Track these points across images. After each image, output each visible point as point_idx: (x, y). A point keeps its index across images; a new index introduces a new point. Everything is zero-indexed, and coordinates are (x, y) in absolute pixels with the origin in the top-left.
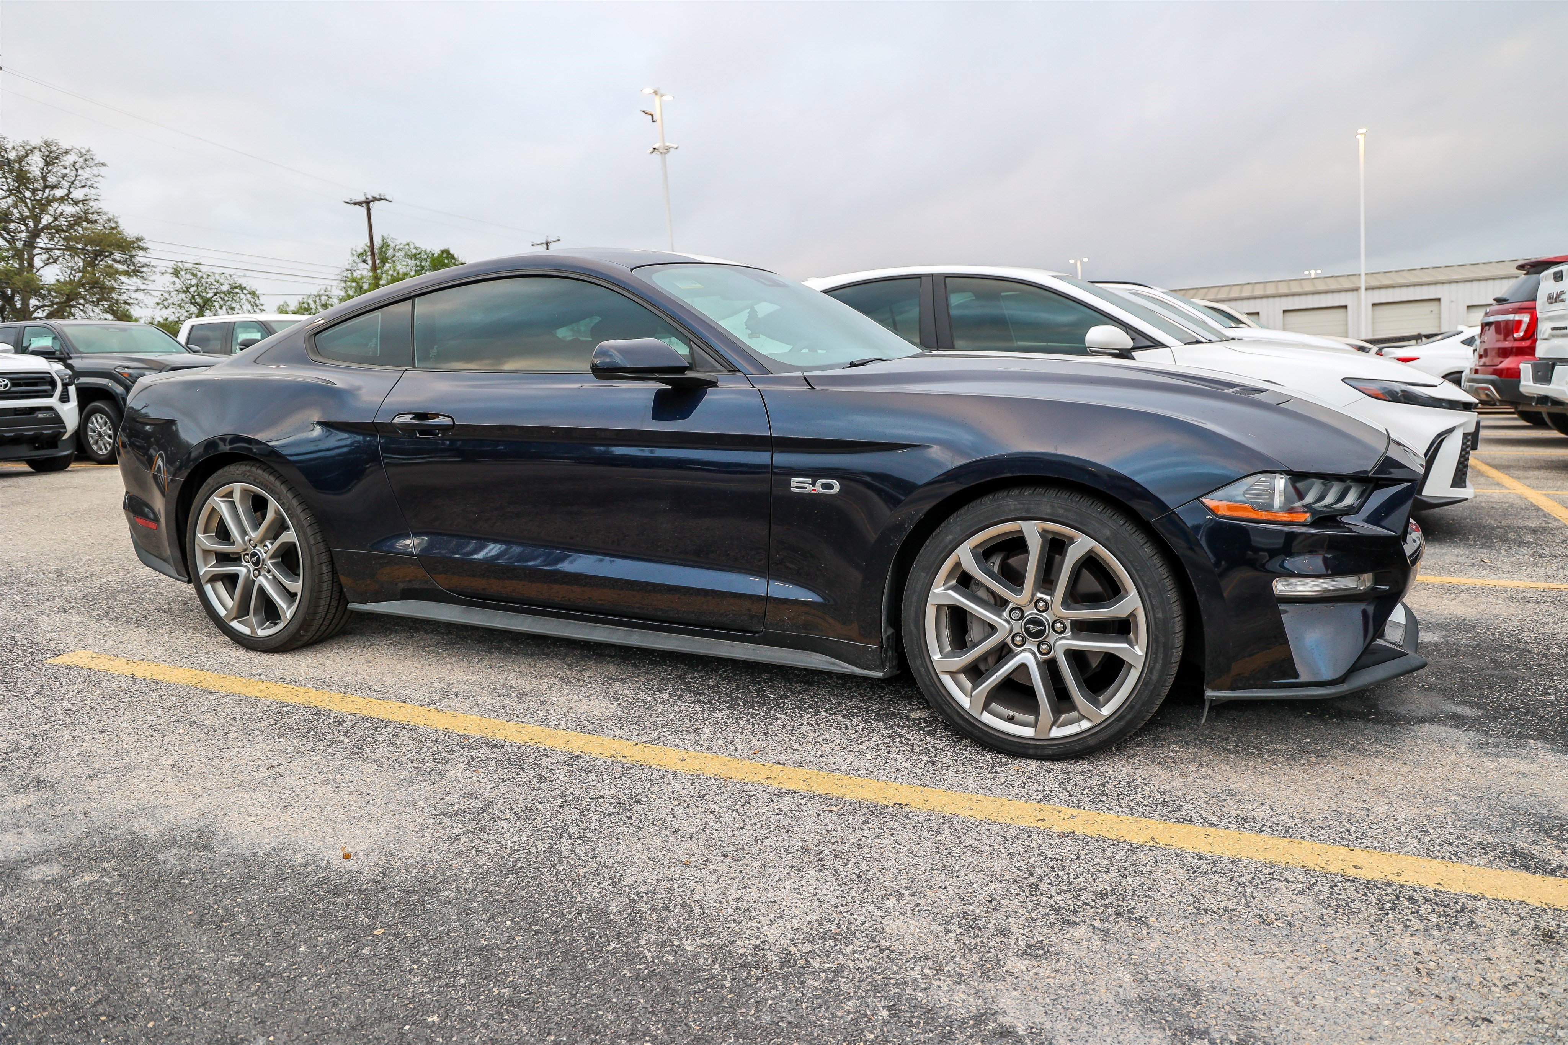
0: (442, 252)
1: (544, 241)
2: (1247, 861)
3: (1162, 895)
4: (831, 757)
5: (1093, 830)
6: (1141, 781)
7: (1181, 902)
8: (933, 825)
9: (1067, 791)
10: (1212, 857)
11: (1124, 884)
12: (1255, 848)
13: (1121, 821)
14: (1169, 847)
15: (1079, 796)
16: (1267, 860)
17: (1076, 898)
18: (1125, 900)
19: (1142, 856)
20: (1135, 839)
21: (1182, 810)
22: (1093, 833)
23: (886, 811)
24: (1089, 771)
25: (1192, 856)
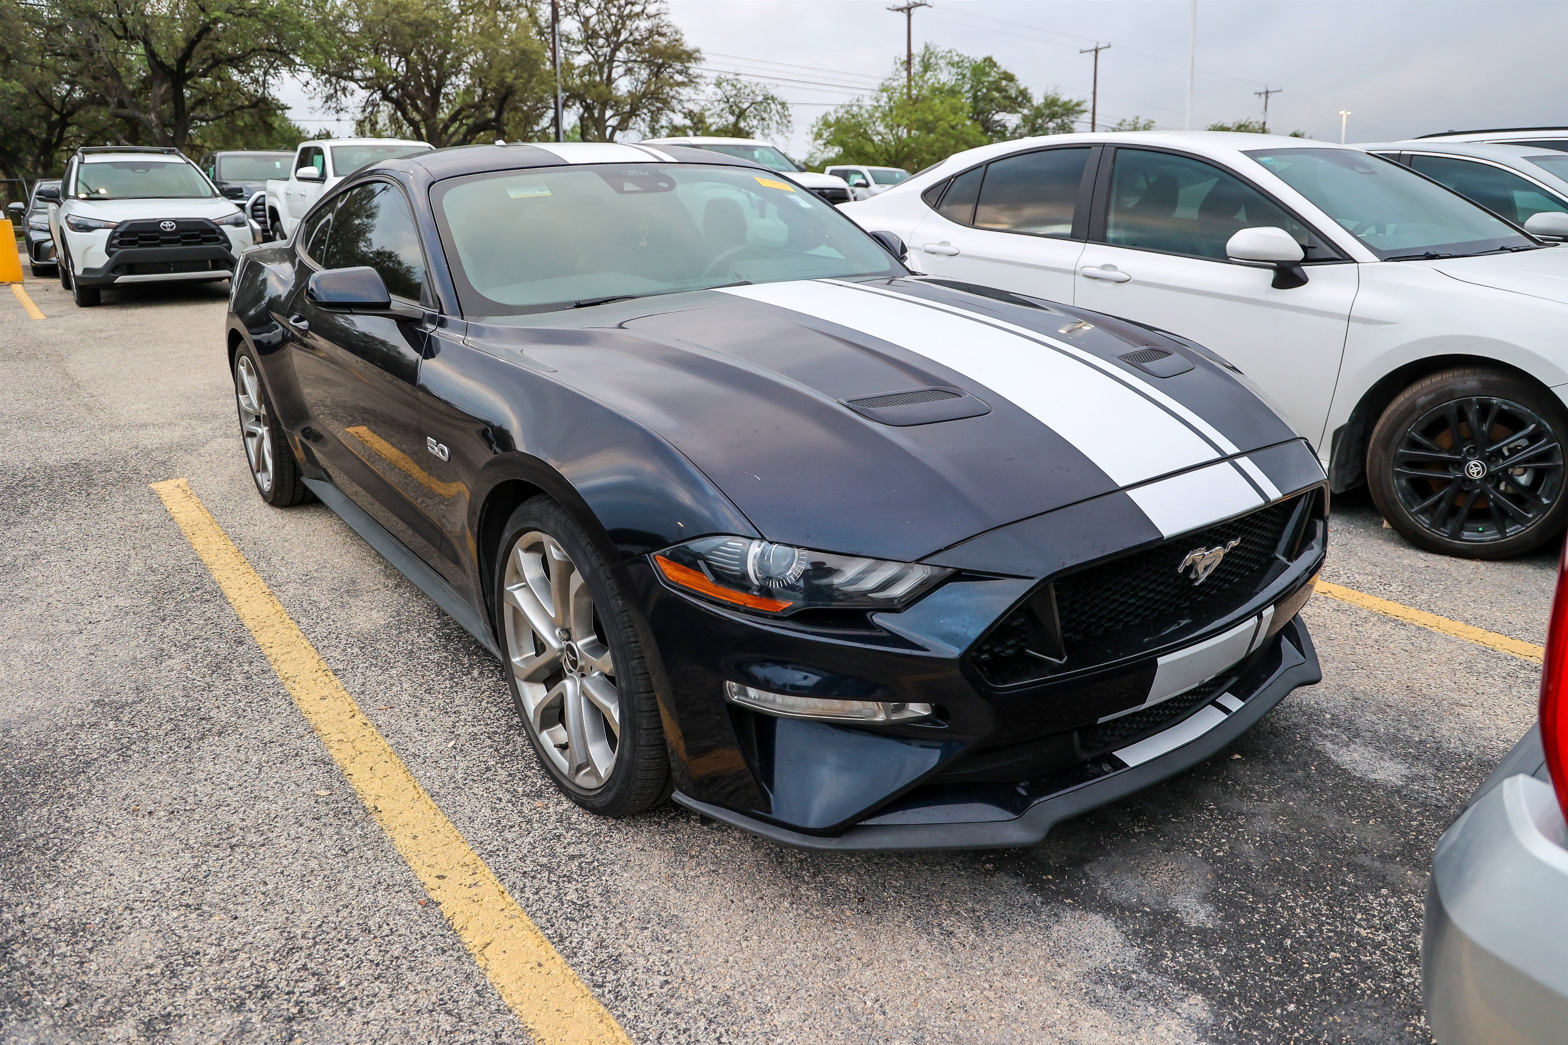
0: (985, 60)
1: (1094, 47)
2: (511, 1017)
3: (365, 1016)
4: (426, 734)
5: (457, 910)
6: (616, 868)
7: (361, 1035)
8: (355, 844)
9: (529, 852)
10: (493, 994)
11: (360, 987)
12: (551, 1004)
13: (502, 910)
14: (481, 963)
15: (528, 862)
16: (530, 1026)
17: (297, 981)
18: (325, 1006)
19: (437, 962)
20: (471, 939)
21: (581, 922)
22: (452, 912)
23: (354, 812)
24: (596, 834)
25: (477, 985)
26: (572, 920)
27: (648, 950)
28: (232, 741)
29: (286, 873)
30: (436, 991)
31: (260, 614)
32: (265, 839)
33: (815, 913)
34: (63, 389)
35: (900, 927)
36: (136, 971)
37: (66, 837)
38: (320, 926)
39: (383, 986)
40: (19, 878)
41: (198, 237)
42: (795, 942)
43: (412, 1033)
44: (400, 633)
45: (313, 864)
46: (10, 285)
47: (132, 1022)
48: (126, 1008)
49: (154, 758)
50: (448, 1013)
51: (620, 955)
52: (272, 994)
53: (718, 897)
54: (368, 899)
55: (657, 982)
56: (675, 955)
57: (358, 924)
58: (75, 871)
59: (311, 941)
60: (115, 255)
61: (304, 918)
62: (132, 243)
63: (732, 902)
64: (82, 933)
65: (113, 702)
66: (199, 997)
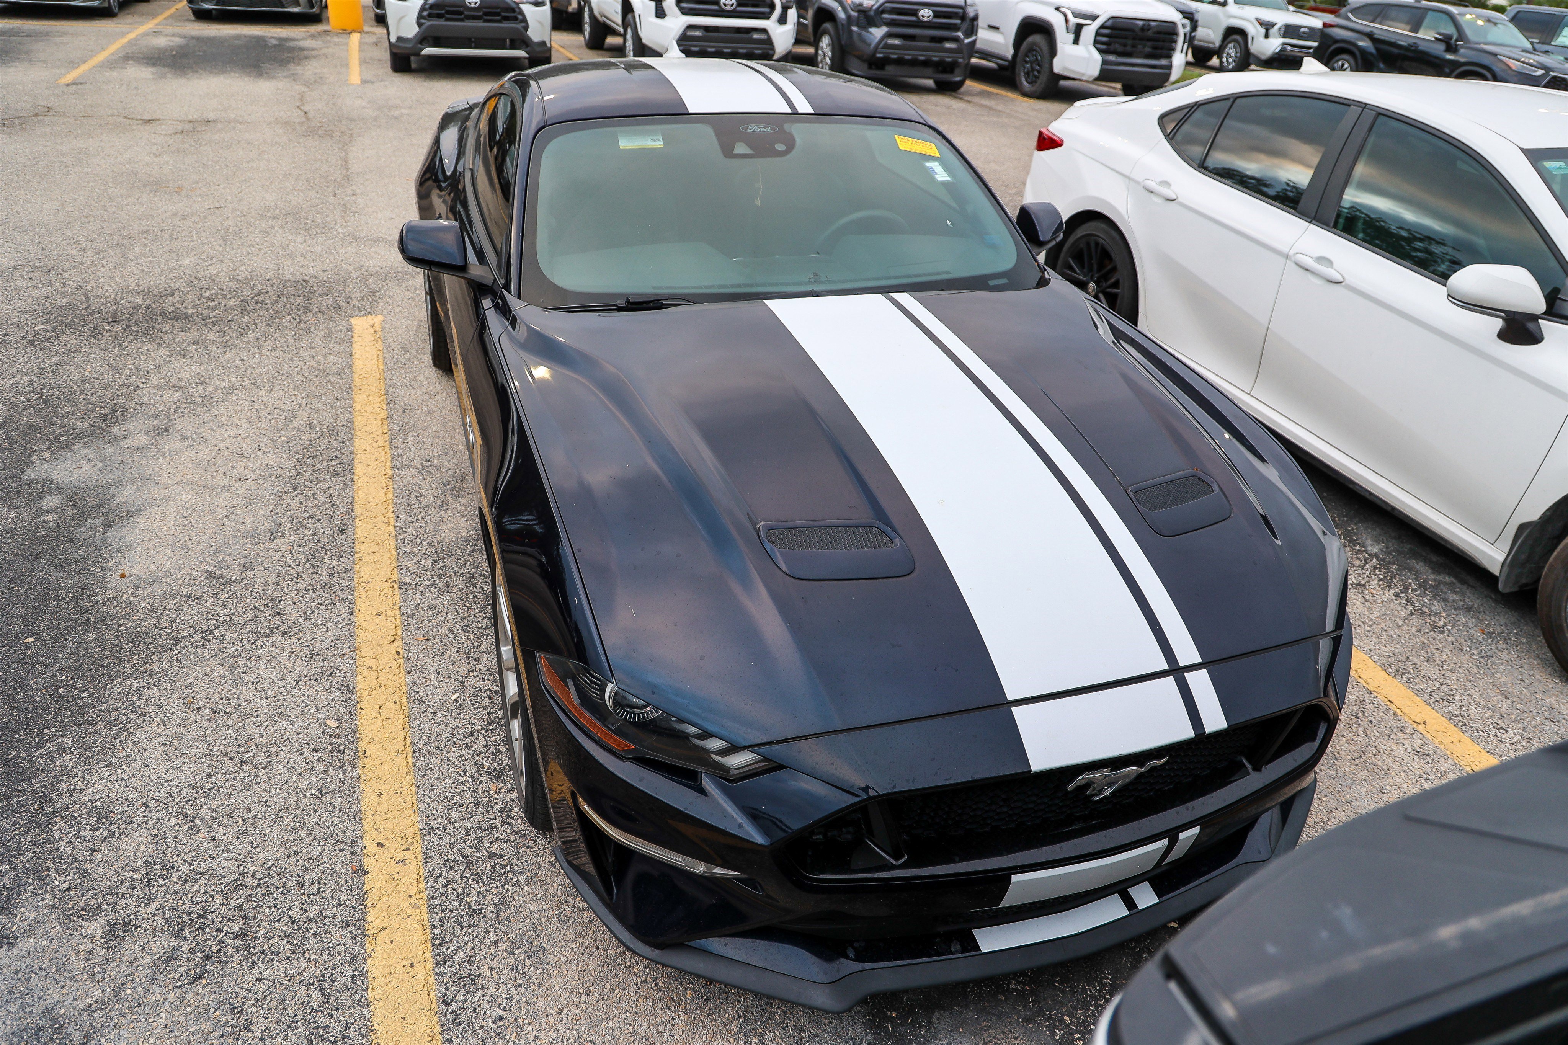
2: (366, 1012)
3: (261, 973)
4: (441, 678)
5: (377, 885)
6: (522, 879)
7: (250, 990)
8: (332, 788)
9: (461, 838)
10: (363, 983)
11: (271, 941)
12: (401, 1009)
13: (410, 896)
14: (369, 947)
15: (455, 850)
16: (376, 1027)
17: (229, 920)
18: (238, 952)
19: (338, 934)
20: (374, 918)
21: (466, 929)
22: (372, 886)
23: (347, 751)
24: (524, 835)
25: (356, 969)
26: (460, 925)
27: (503, 977)
28: (290, 643)
29: (269, 804)
30: (323, 965)
31: (371, 500)
32: (269, 762)
33: (661, 985)
34: (335, 180)
35: (725, 1025)
36: (125, 871)
37: (132, 716)
38: (269, 868)
39: (289, 946)
40: (85, 750)
41: (498, 14)
42: (627, 1011)
43: (287, 1002)
44: (474, 551)
45: (292, 800)
46: (350, 33)
47: (102, 921)
48: (104, 907)
49: (225, 648)
50: (322, 991)
51: (479, 976)
52: (206, 927)
53: (589, 938)
54: (317, 850)
55: (494, 1015)
56: (522, 991)
57: (298, 875)
58: (125, 754)
59: (256, 881)
60: (424, 27)
61: (261, 856)
62: (439, 16)
63: (598, 948)
64: (104, 821)
65: (221, 576)
66: (156, 912)
